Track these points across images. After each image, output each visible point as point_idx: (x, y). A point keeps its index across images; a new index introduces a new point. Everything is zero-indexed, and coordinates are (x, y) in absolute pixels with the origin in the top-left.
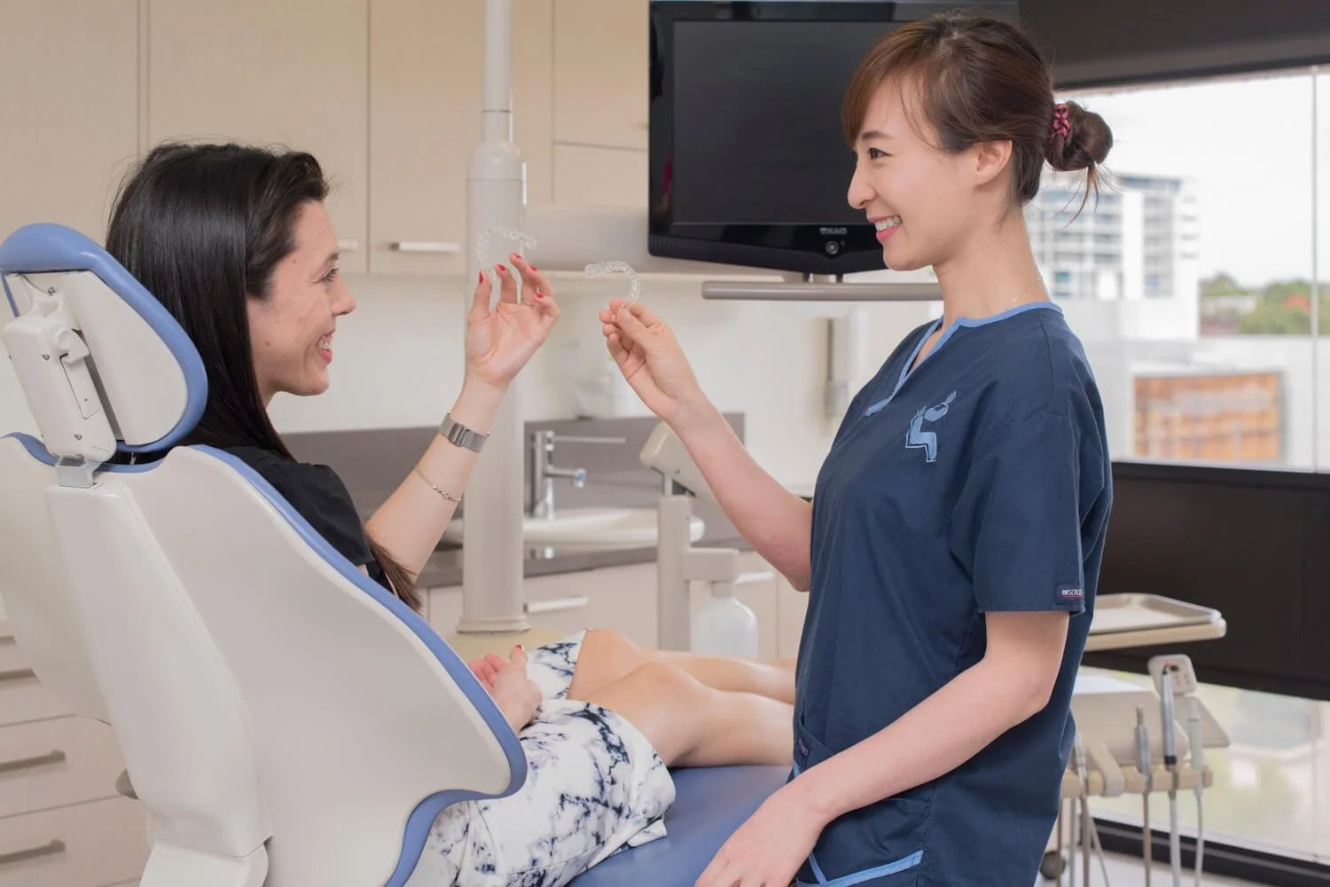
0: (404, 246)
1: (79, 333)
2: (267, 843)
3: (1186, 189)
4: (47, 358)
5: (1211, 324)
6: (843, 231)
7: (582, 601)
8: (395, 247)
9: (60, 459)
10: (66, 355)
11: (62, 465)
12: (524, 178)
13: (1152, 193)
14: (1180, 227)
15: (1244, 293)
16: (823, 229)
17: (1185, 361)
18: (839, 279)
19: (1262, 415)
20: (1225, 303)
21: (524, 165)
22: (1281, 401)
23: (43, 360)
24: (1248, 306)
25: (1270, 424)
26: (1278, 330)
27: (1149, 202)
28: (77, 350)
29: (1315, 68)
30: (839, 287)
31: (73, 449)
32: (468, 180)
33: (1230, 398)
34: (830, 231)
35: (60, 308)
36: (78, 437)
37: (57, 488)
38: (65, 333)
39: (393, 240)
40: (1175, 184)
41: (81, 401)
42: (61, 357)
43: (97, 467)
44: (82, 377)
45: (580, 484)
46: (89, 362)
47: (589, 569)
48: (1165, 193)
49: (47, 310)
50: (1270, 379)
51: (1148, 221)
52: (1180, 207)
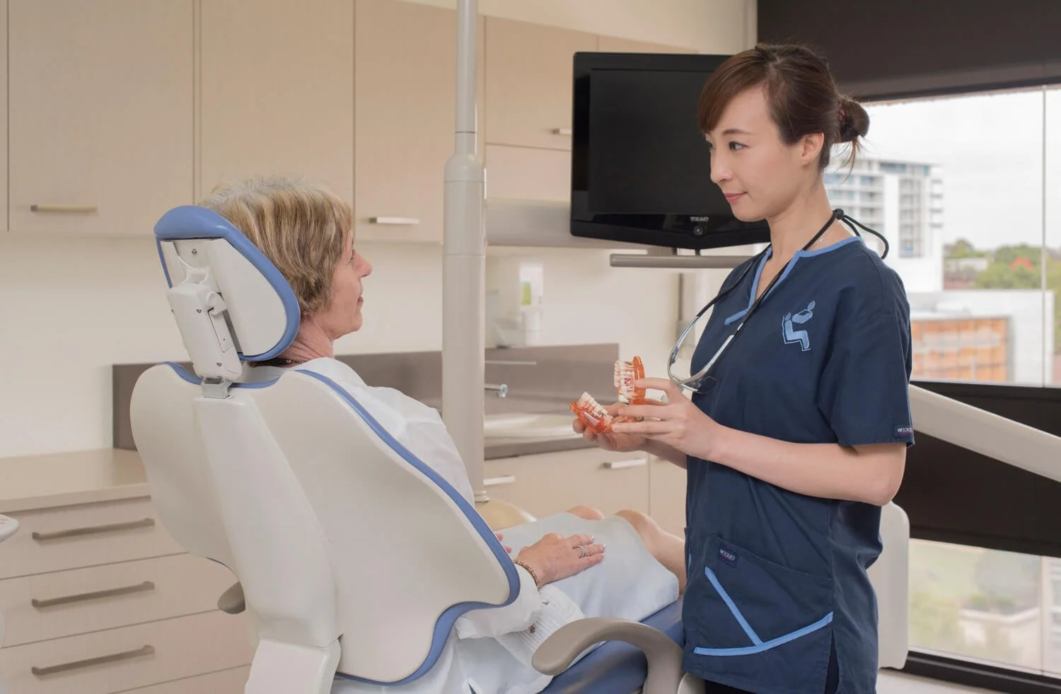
0: (380, 220)
1: (220, 294)
2: (340, 638)
3: (935, 172)
4: (199, 311)
5: (952, 280)
6: (705, 219)
7: (511, 479)
8: (373, 221)
9: (205, 379)
10: (212, 309)
11: (206, 383)
12: (485, 180)
13: (908, 175)
14: (927, 203)
15: (981, 255)
16: (692, 218)
17: (933, 310)
18: (698, 253)
19: (993, 352)
20: (964, 263)
21: (485, 170)
22: (1008, 340)
23: (197, 313)
24: (981, 265)
25: (1001, 358)
26: (1007, 285)
27: (903, 183)
28: (219, 306)
29: (1044, 87)
30: (698, 258)
31: (214, 372)
32: (446, 182)
33: (967, 338)
34: (697, 219)
35: (206, 278)
36: (219, 365)
37: (202, 399)
38: (212, 295)
39: (372, 215)
40: (926, 168)
41: (221, 341)
42: (209, 311)
43: (230, 385)
44: (221, 324)
45: (504, 395)
46: (226, 315)
47: (516, 456)
48: (918, 176)
49: (197, 279)
50: (1000, 323)
51: (903, 198)
52: (928, 187)
